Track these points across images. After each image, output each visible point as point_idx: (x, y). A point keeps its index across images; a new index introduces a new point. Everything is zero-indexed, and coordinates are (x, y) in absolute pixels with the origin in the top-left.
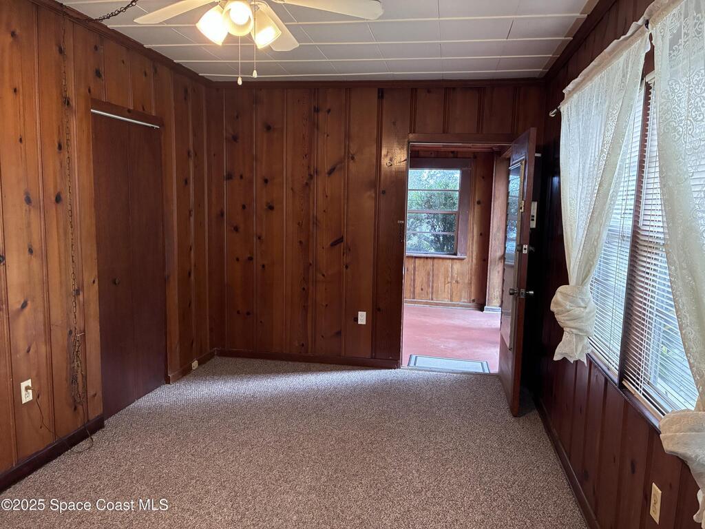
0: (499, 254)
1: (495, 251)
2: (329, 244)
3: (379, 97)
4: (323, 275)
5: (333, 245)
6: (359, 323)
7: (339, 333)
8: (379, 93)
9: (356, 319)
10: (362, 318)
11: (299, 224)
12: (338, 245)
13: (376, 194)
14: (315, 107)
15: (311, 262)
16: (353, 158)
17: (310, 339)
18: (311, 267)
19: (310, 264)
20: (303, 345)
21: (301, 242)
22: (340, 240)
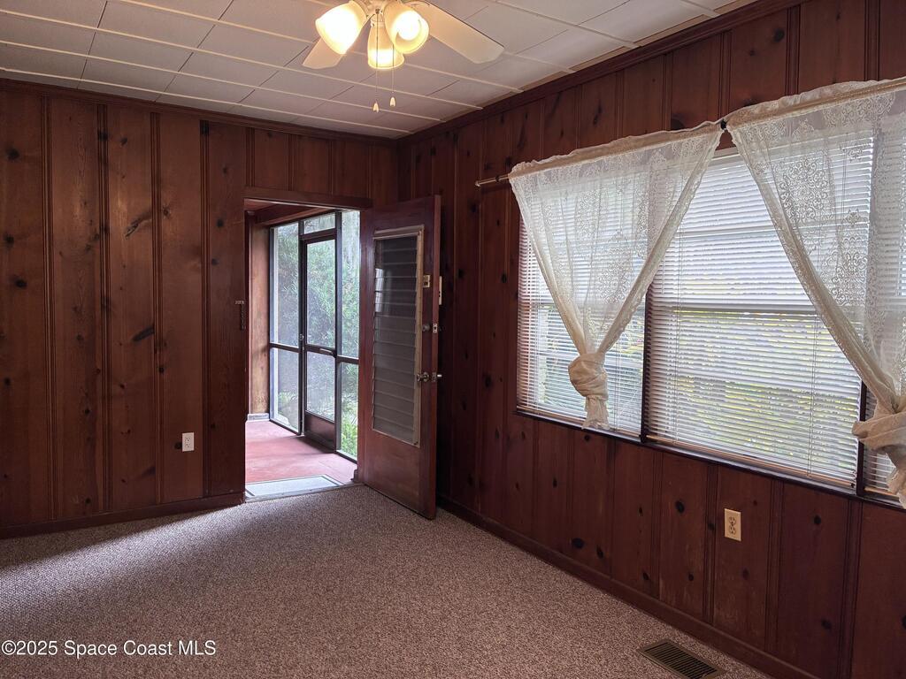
0: (262, 344)
1: (257, 342)
2: (132, 337)
3: (202, 133)
4: (122, 386)
5: (137, 339)
6: (184, 450)
7: (152, 471)
8: (201, 127)
9: (180, 445)
10: (188, 442)
11: (75, 309)
12: (146, 339)
13: (202, 263)
14: (99, 133)
15: (99, 367)
16: (166, 213)
17: (101, 491)
18: (100, 376)
19: (98, 371)
20: (88, 501)
21: (79, 338)
22: (150, 330)
